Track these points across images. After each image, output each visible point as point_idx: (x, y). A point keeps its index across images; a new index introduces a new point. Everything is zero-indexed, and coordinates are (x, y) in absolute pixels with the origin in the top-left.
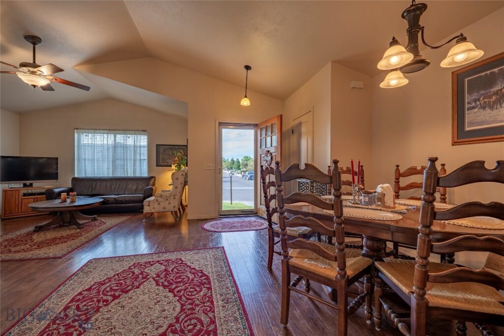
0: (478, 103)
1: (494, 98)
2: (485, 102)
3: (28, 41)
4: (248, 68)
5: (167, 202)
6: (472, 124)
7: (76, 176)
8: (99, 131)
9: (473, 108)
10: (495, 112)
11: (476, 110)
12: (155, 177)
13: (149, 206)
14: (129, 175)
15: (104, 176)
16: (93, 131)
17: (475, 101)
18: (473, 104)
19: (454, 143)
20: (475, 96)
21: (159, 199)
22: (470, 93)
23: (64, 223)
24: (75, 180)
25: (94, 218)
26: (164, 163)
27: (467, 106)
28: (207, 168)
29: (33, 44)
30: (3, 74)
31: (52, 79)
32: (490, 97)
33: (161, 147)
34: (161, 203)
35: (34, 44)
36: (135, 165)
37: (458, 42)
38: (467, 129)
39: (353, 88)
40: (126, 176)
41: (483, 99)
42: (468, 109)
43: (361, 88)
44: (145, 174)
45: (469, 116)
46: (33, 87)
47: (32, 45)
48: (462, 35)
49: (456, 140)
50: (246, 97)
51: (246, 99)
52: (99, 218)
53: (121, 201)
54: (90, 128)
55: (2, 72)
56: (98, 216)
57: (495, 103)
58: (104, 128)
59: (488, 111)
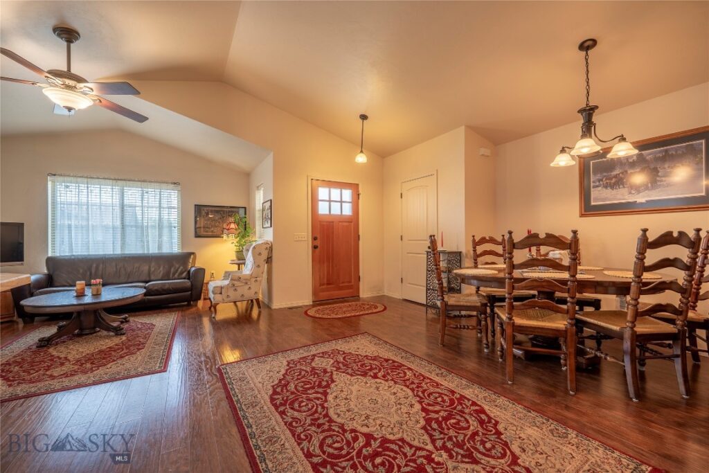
0: (601, 183)
1: (614, 180)
2: (607, 183)
3: (59, 35)
4: (364, 117)
5: (247, 287)
6: (596, 200)
7: (50, 254)
8: (97, 180)
9: (597, 186)
10: (614, 192)
11: (600, 188)
12: (193, 253)
13: (221, 293)
14: (151, 252)
15: (107, 253)
16: (85, 180)
17: (599, 181)
18: (598, 184)
19: (582, 215)
20: (599, 177)
21: (236, 283)
22: (595, 173)
23: (81, 329)
24: (51, 262)
25: (125, 318)
26: (207, 232)
27: (592, 184)
28: (298, 239)
29: (67, 41)
30: (3, 81)
31: (96, 100)
32: (611, 179)
33: (202, 208)
34: (238, 289)
35: (69, 41)
36: (160, 236)
37: (620, 141)
38: (593, 204)
39: (483, 155)
40: (146, 252)
41: (606, 180)
42: (594, 187)
43: (488, 156)
44: (176, 249)
45: (595, 193)
46: (67, 110)
47: (65, 43)
48: (622, 136)
49: (583, 213)
50: (362, 152)
51: (361, 154)
52: (131, 319)
53: (157, 290)
54: (81, 175)
55: (3, 78)
56: (129, 316)
57: (615, 184)
58: (106, 177)
59: (609, 190)
